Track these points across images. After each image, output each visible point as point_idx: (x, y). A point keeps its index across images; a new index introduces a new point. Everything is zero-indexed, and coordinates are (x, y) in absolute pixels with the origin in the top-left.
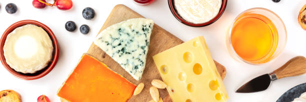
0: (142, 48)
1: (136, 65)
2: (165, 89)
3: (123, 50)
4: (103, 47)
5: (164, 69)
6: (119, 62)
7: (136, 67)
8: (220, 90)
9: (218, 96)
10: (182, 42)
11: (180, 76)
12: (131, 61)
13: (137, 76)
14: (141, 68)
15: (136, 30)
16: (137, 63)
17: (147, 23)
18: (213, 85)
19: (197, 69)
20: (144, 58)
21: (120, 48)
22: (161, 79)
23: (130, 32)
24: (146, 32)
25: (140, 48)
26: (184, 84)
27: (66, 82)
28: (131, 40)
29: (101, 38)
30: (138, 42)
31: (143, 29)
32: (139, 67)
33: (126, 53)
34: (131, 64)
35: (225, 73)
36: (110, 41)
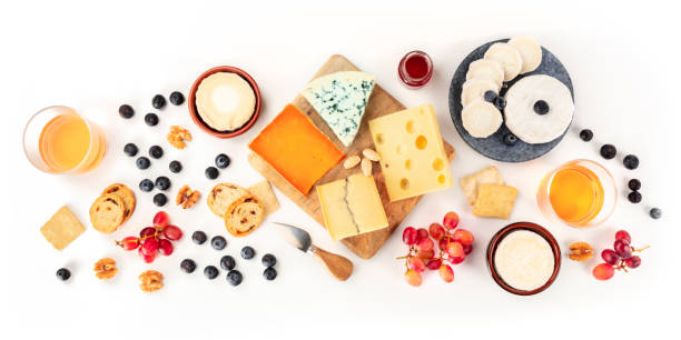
0: (359, 107)
1: (347, 126)
2: (378, 162)
3: (335, 106)
4: (312, 100)
5: (380, 140)
6: (328, 121)
7: (347, 130)
8: (445, 171)
9: (441, 179)
10: (405, 108)
11: (398, 150)
12: (343, 121)
14: (354, 132)
15: (355, 85)
18: (437, 166)
19: (421, 142)
20: (358, 120)
21: (332, 104)
22: (374, 149)
23: (346, 86)
24: (365, 90)
25: (355, 107)
26: (403, 159)
27: (262, 133)
28: (346, 97)
29: (310, 89)
30: (354, 100)
31: (363, 86)
32: (351, 130)
33: (338, 111)
34: (341, 125)
35: (453, 154)
36: (320, 93)
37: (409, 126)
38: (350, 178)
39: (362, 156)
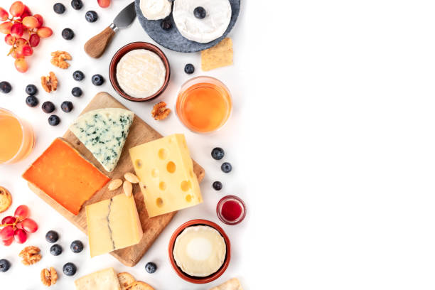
0: (118, 139)
1: (108, 156)
2: (138, 184)
3: (97, 138)
4: (78, 134)
5: (139, 164)
6: (92, 151)
7: (108, 158)
8: (192, 191)
9: (189, 198)
10: (161, 137)
11: (153, 173)
12: (103, 151)
13: (108, 167)
14: (114, 160)
15: (113, 120)
16: (111, 154)
17: (126, 113)
18: (185, 186)
19: (171, 167)
20: (118, 150)
21: (94, 136)
22: (134, 173)
23: (107, 120)
24: (124, 123)
25: (115, 139)
26: (157, 181)
27: (33, 164)
28: (107, 130)
29: (76, 124)
30: (114, 133)
31: (121, 120)
32: (112, 158)
33: (100, 142)
34: (103, 155)
35: (202, 175)
36: (85, 127)
37: (161, 153)
38: (114, 198)
39: (123, 180)
